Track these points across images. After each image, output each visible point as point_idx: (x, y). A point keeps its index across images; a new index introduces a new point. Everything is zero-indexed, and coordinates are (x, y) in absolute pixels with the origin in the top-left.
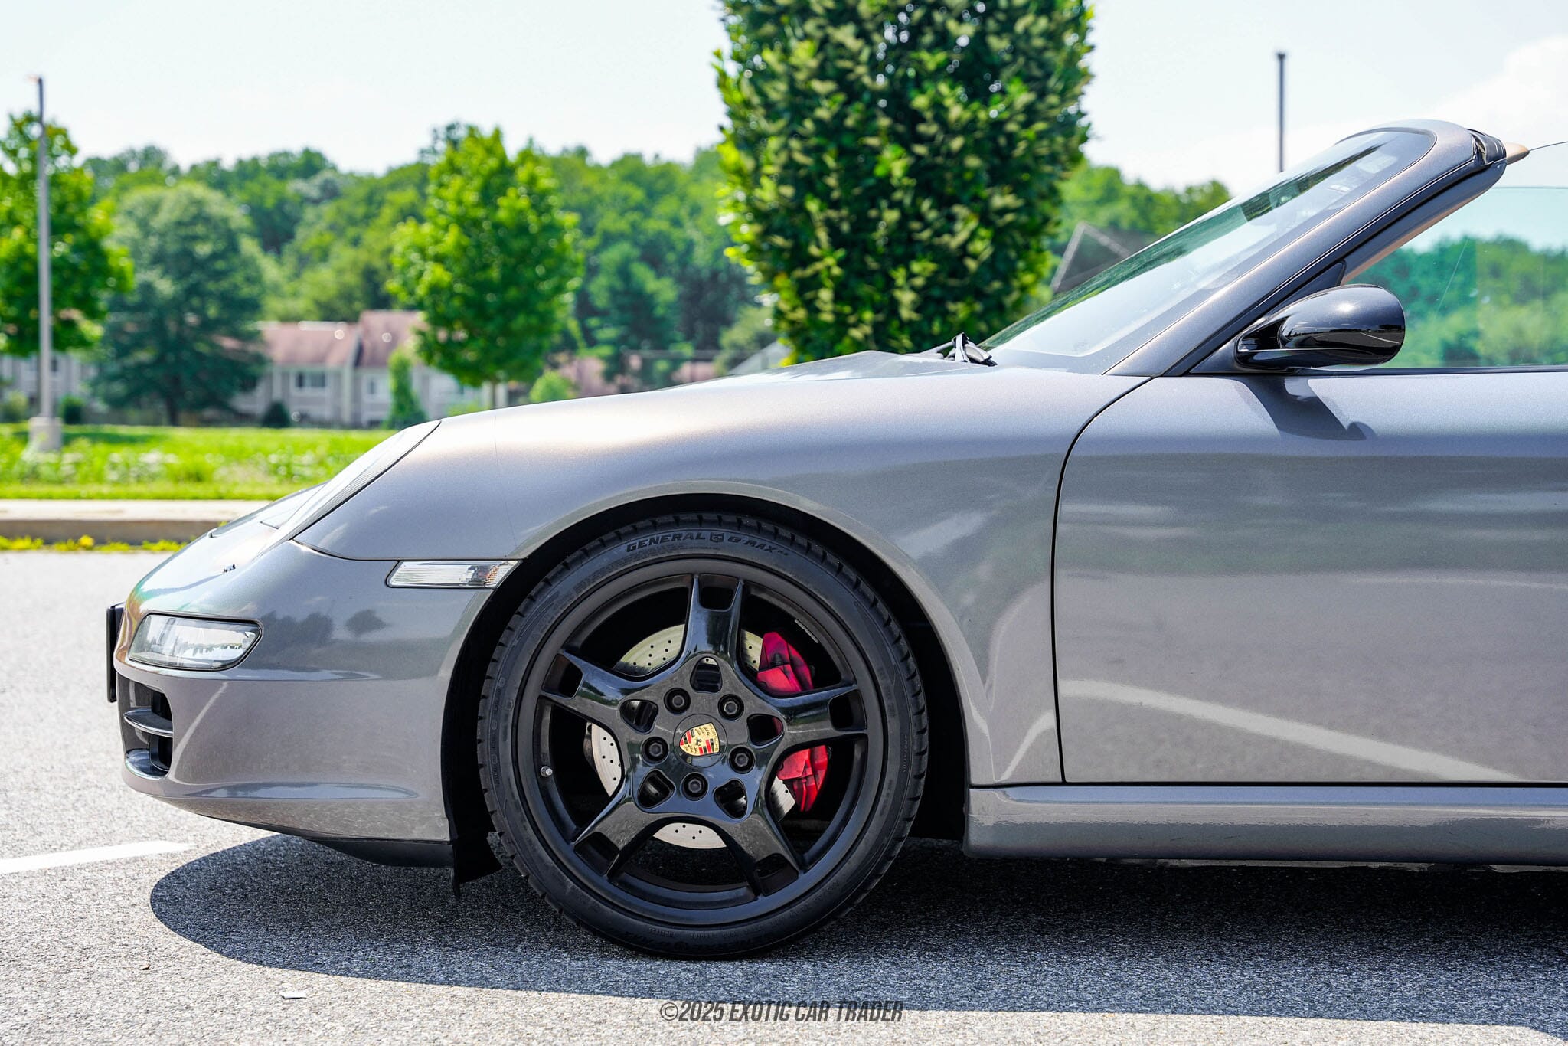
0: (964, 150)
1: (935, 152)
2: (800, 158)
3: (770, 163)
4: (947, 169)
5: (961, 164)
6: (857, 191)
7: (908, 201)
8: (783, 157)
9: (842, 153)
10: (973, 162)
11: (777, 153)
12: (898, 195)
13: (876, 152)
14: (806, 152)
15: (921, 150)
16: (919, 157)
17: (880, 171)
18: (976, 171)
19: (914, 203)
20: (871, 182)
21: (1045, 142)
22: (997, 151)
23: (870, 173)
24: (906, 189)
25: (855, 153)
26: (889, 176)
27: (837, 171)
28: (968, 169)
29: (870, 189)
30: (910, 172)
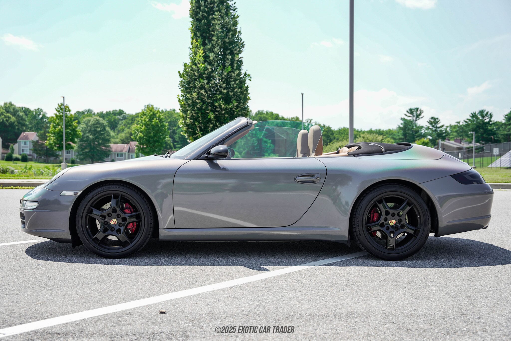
0: (224, 113)
1: (219, 114)
2: (194, 114)
3: (189, 116)
4: (222, 117)
5: (224, 116)
6: (205, 121)
7: (214, 123)
8: (191, 114)
9: (202, 114)
10: (226, 116)
11: (190, 114)
12: (212, 122)
13: (208, 113)
14: (195, 113)
15: (217, 113)
16: (216, 115)
17: (209, 117)
18: (227, 117)
19: (215, 123)
20: (207, 119)
21: (240, 112)
22: (231, 113)
23: (207, 118)
24: (214, 120)
25: (204, 114)
26: (211, 118)
27: (201, 117)
28: (226, 117)
29: (207, 120)
30: (215, 117)
